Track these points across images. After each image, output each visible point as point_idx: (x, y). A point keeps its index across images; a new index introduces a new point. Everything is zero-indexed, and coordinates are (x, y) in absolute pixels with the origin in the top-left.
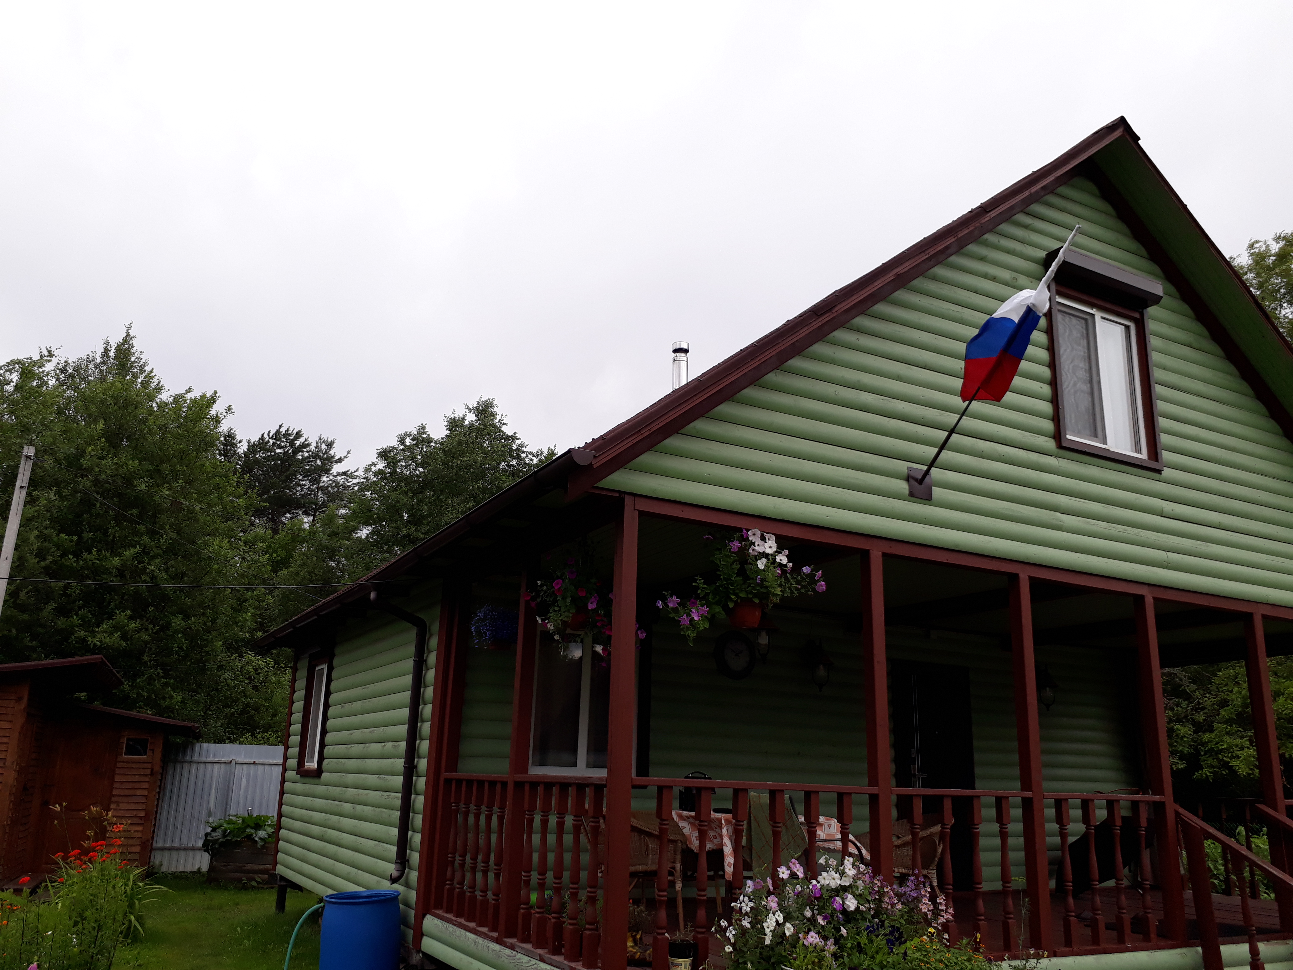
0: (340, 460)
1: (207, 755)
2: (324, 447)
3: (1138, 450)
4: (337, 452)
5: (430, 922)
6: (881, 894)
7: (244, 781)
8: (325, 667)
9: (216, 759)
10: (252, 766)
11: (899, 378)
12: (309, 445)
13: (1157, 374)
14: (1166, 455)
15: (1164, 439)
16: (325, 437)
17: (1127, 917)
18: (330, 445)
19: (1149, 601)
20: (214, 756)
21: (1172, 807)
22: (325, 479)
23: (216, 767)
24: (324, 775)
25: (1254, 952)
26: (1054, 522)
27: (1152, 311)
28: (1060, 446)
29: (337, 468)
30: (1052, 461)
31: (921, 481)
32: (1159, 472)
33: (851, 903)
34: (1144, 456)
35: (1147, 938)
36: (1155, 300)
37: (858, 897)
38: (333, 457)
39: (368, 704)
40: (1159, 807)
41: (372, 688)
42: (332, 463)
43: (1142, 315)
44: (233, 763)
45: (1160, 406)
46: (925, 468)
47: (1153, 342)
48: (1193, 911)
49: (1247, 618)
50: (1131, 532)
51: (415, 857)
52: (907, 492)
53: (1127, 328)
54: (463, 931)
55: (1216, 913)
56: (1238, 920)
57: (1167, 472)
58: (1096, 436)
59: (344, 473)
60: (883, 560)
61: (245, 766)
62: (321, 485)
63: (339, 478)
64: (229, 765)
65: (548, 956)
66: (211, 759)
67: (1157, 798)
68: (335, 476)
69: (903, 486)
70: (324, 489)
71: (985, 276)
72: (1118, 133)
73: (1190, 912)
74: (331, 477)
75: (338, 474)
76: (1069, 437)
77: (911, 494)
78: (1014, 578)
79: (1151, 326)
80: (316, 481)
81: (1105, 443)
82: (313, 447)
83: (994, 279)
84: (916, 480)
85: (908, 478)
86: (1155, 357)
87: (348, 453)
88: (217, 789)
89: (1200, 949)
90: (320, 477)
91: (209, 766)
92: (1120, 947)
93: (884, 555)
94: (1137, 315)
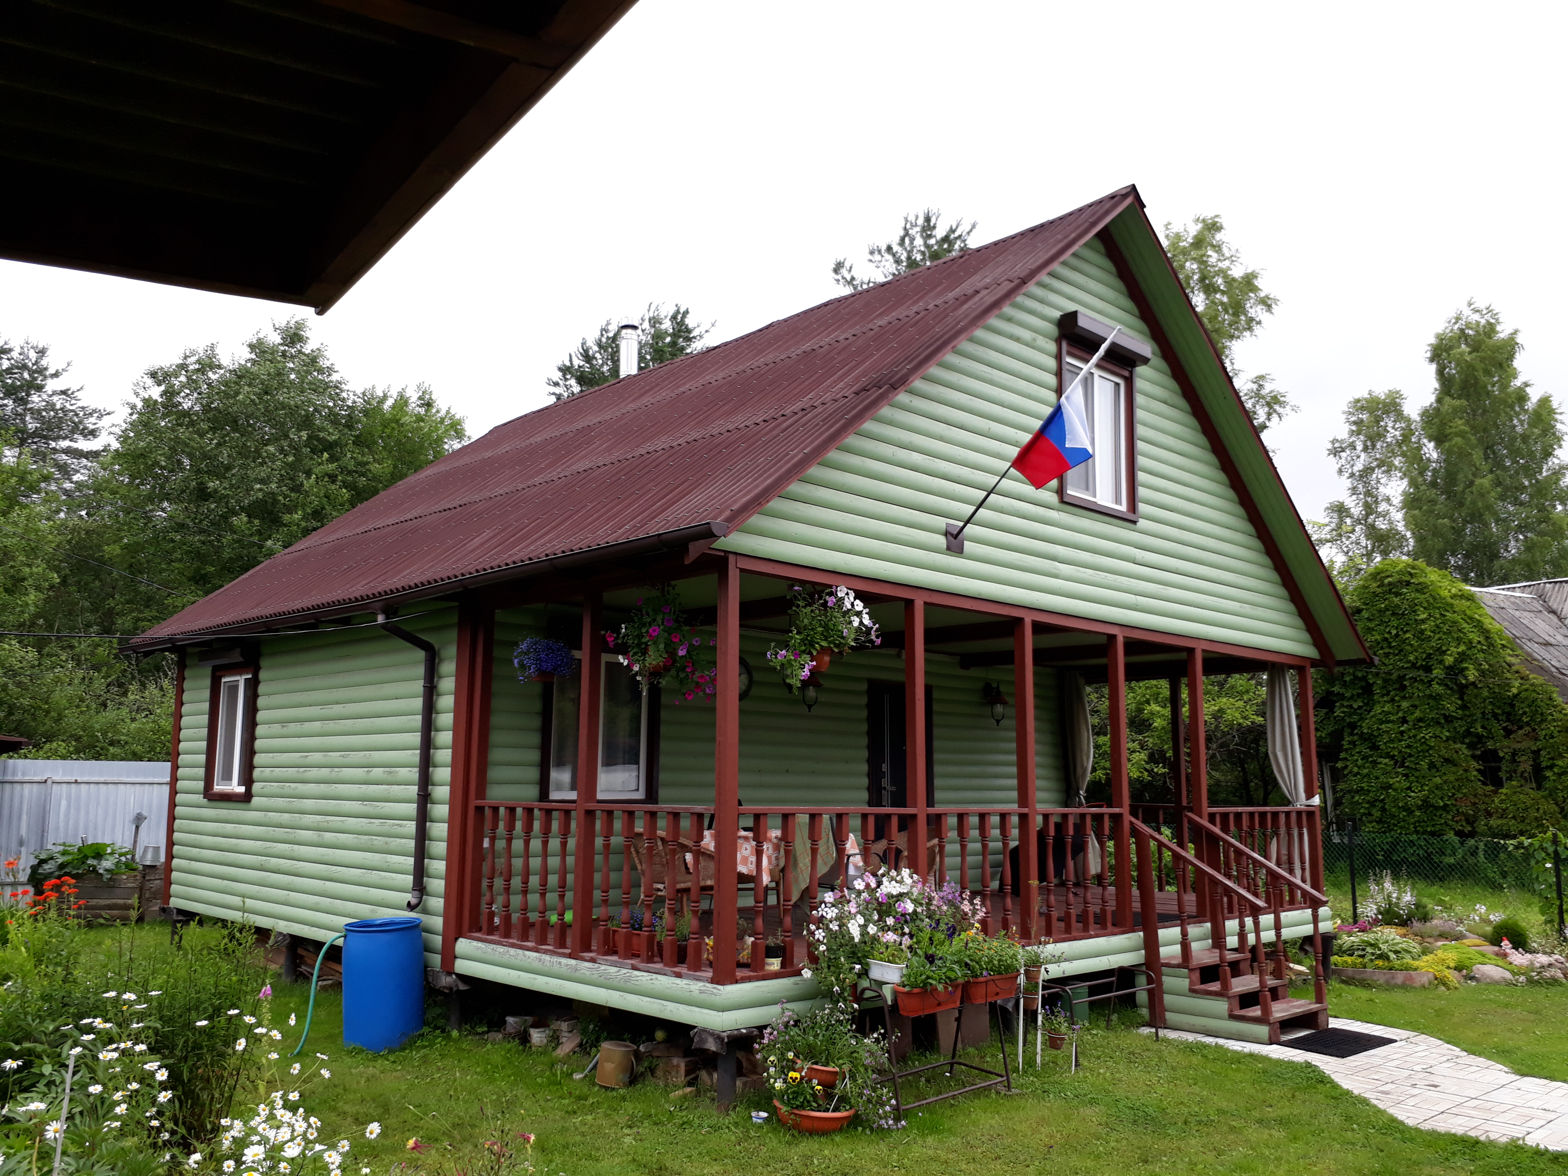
0: (56, 375)
1: (14, 774)
2: (33, 355)
3: (1118, 501)
4: (51, 362)
5: (463, 945)
6: (930, 899)
7: (64, 803)
8: (241, 680)
9: (27, 778)
10: (73, 786)
11: (941, 439)
12: (10, 350)
13: (1140, 430)
14: (1142, 507)
15: (1141, 492)
16: (34, 341)
17: (1073, 912)
18: (42, 352)
19: (1120, 641)
20: (24, 774)
21: (1128, 818)
22: (35, 398)
23: (27, 787)
24: (255, 800)
25: (1184, 934)
26: (1054, 571)
27: (1141, 370)
28: (1062, 501)
29: (52, 385)
30: (1054, 515)
31: (956, 537)
32: (1135, 522)
33: (910, 907)
34: (1123, 507)
35: (1104, 926)
36: (1145, 361)
37: (914, 901)
38: (46, 369)
39: (331, 726)
40: (1116, 818)
41: (337, 709)
42: (45, 377)
43: (1131, 373)
44: (49, 782)
45: (1141, 460)
46: (961, 524)
47: (1139, 399)
48: (1138, 905)
49: (1191, 651)
50: (1111, 578)
51: (437, 885)
52: (945, 546)
53: (1117, 385)
54: (520, 951)
55: (1157, 906)
56: (1174, 908)
57: (1142, 523)
58: (1087, 489)
59: (64, 392)
60: (925, 610)
61: (64, 785)
62: (29, 406)
63: (55, 398)
64: (43, 785)
65: (642, 965)
66: (17, 779)
67: (1116, 810)
68: (50, 396)
69: (942, 541)
70: (37, 413)
71: (1012, 337)
72: (1129, 200)
73: (1137, 906)
74: (45, 397)
75: (54, 393)
76: (1069, 492)
77: (949, 548)
78: (1020, 621)
79: (1139, 384)
80: (23, 401)
81: (1095, 496)
82: (15, 354)
83: (1017, 340)
84: (952, 535)
85: (947, 534)
86: (1139, 414)
87: (69, 364)
88: (29, 814)
89: (1141, 934)
90: (28, 395)
91: (18, 787)
92: (1085, 935)
93: (925, 603)
94: (1126, 374)
